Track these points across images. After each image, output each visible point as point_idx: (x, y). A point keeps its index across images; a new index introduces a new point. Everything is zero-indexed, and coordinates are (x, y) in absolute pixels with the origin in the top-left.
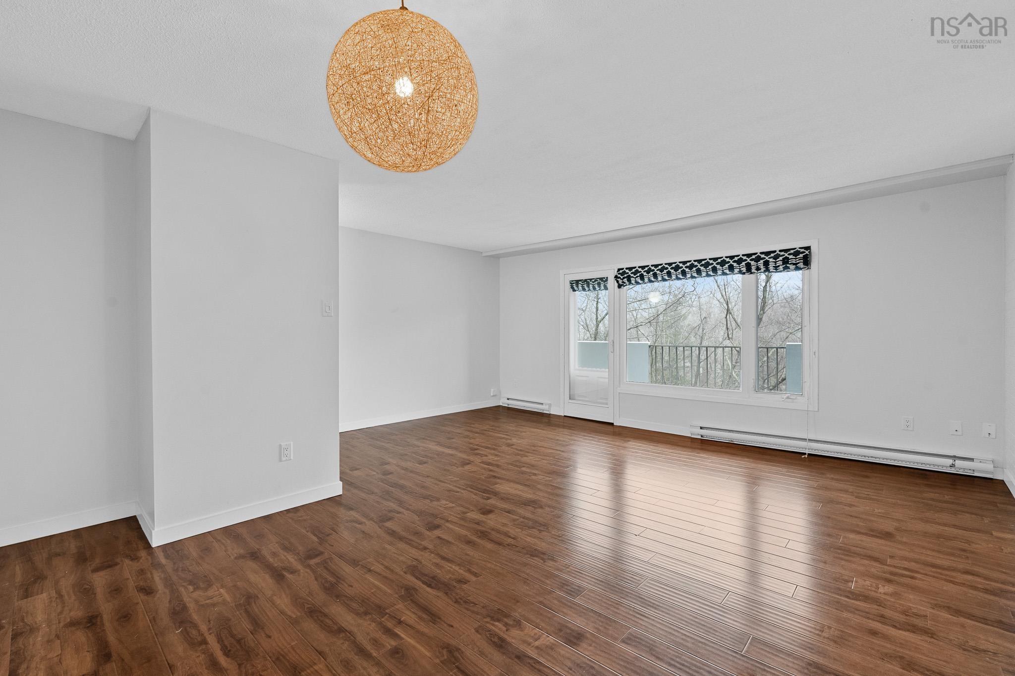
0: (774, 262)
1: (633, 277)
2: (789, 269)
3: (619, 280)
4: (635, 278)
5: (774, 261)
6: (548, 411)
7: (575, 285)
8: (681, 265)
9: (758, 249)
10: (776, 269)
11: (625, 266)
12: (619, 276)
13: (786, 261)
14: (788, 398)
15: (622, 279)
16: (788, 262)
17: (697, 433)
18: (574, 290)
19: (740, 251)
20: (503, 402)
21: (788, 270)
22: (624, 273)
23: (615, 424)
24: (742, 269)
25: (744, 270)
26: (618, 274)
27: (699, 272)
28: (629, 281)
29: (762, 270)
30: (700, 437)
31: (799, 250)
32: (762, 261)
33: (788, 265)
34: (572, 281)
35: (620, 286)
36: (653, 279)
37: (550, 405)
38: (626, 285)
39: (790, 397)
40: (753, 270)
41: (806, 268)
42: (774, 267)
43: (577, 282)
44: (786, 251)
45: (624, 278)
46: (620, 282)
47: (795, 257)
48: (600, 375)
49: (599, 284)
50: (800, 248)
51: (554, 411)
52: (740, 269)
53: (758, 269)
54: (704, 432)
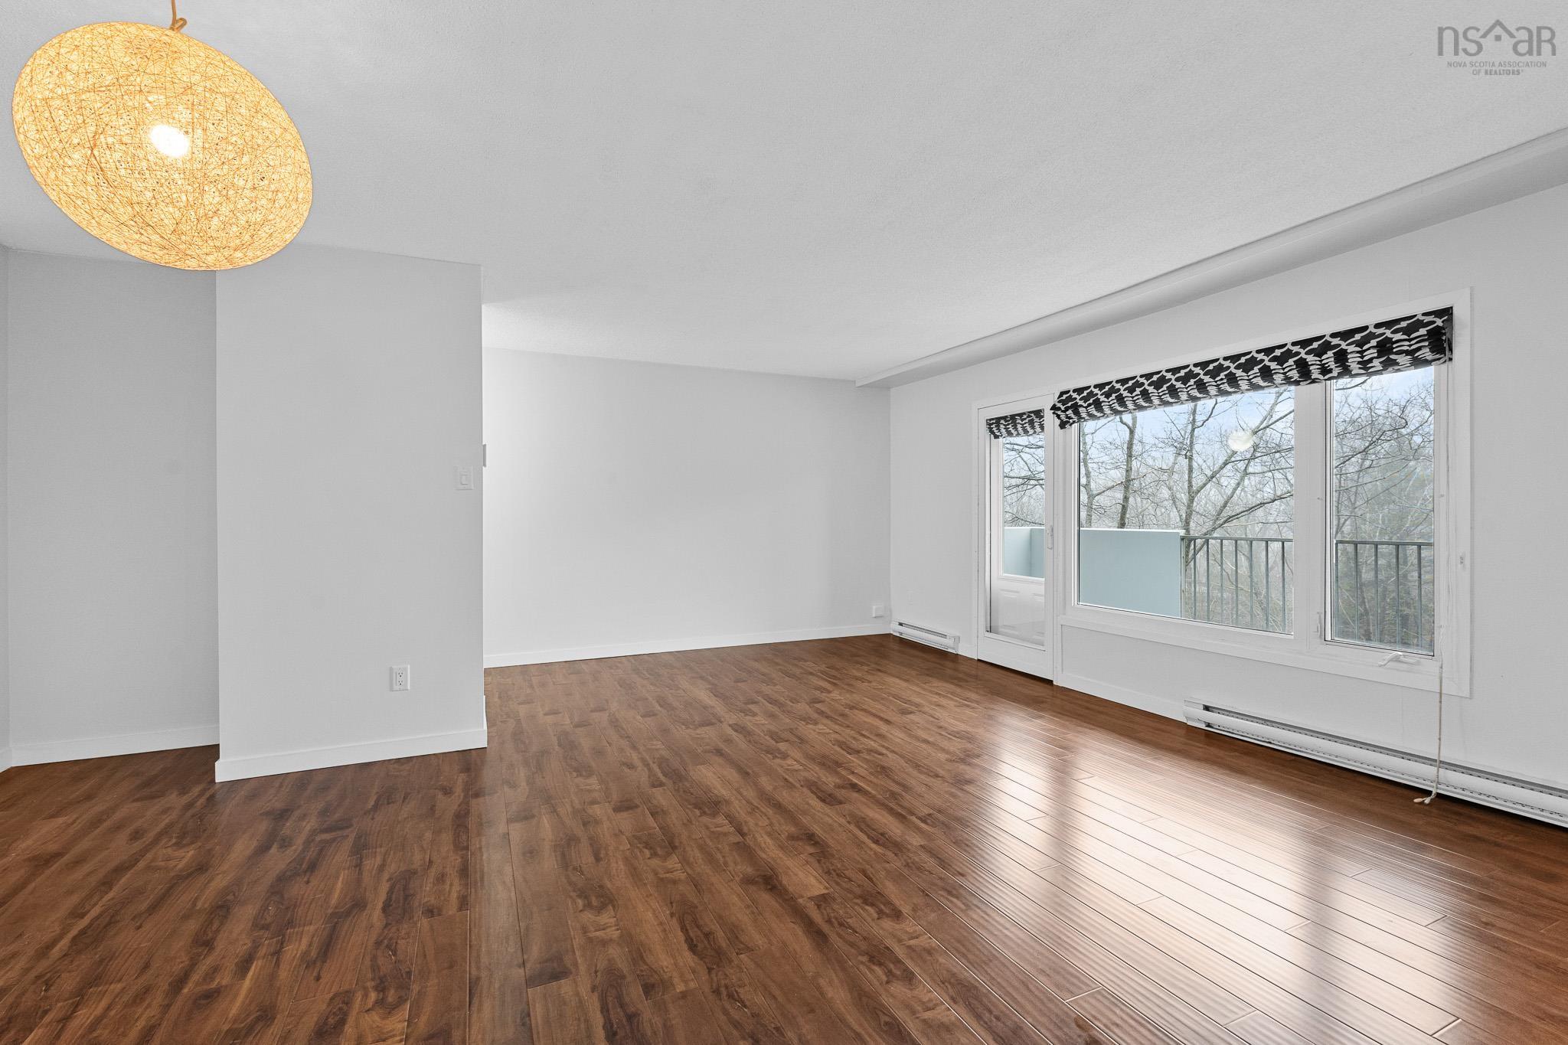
0: (1358, 352)
1: (1081, 406)
2: (1398, 364)
3: (1059, 413)
4: (1086, 407)
5: (1359, 349)
6: (953, 649)
7: (997, 426)
8: (1169, 376)
9: (1325, 328)
10: (1366, 368)
11: (1071, 385)
12: (1059, 405)
13: (1385, 348)
14: (1397, 659)
15: (1064, 411)
16: (1390, 351)
17: (1197, 718)
18: (996, 437)
19: (1287, 335)
20: (894, 629)
21: (1396, 368)
22: (1070, 398)
23: (1055, 683)
24: (1290, 374)
25: (1294, 374)
26: (1059, 402)
27: (1201, 386)
28: (1077, 413)
29: (1335, 373)
30: (1203, 726)
31: (1422, 318)
32: (1330, 354)
33: (1392, 357)
34: (990, 420)
35: (1063, 425)
36: (1119, 409)
37: (957, 639)
38: (1074, 422)
39: (1402, 658)
40: (1315, 374)
41: (1442, 361)
42: (1359, 363)
43: (998, 419)
44: (1388, 324)
45: (1067, 409)
46: (1063, 417)
47: (1405, 337)
48: (1033, 588)
49: (1031, 423)
50: (1424, 314)
51: (964, 650)
52: (1284, 373)
53: (1325, 370)
54: (1211, 717)
